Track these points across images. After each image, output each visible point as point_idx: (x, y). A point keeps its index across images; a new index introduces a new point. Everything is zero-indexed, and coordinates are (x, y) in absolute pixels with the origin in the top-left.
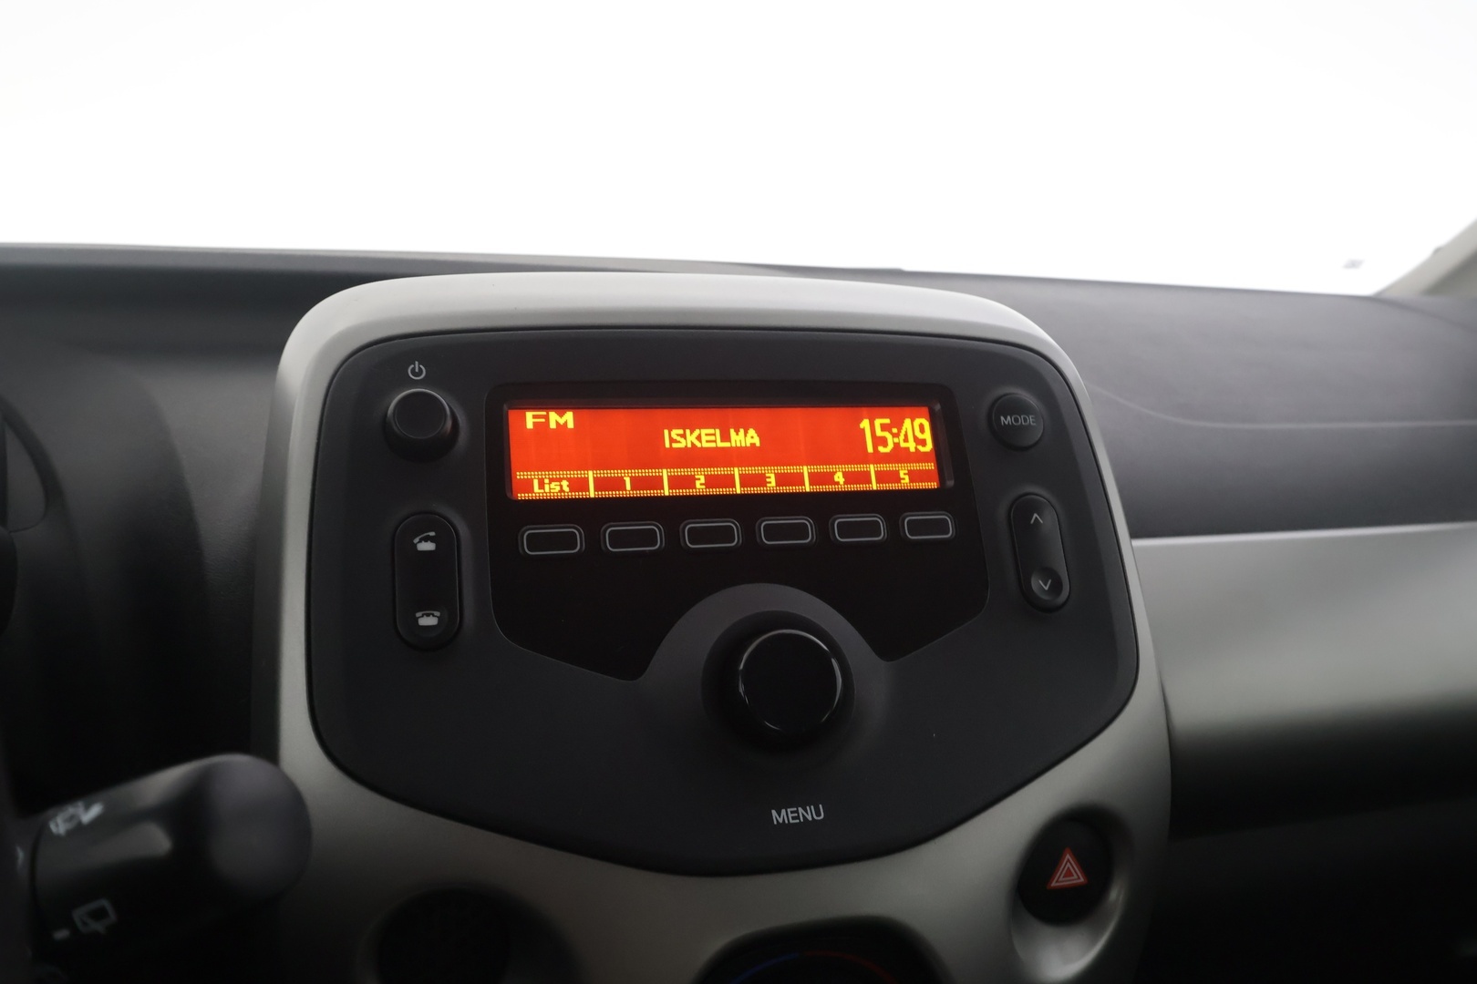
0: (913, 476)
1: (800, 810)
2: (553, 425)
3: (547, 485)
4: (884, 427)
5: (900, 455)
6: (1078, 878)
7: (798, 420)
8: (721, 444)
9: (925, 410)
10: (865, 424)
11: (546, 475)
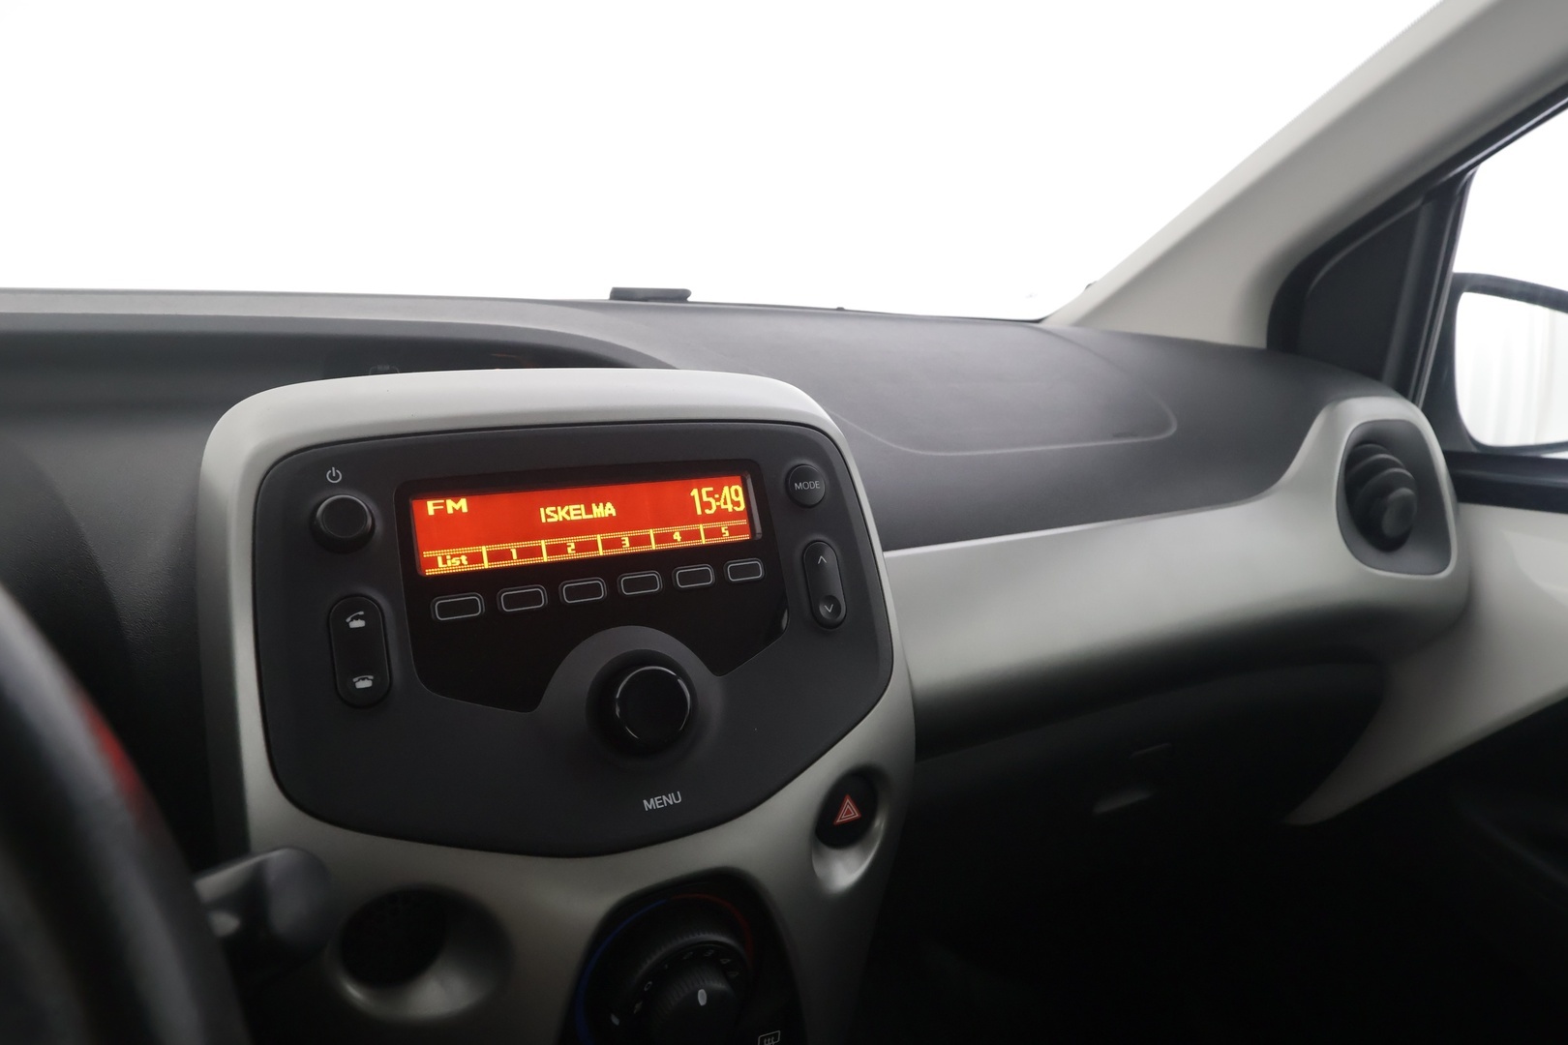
0: (733, 531)
1: (664, 797)
2: (450, 511)
3: (449, 562)
4: (709, 494)
5: (722, 515)
6: (855, 814)
7: (643, 492)
8: (585, 517)
9: (738, 478)
10: (695, 493)
11: (448, 553)
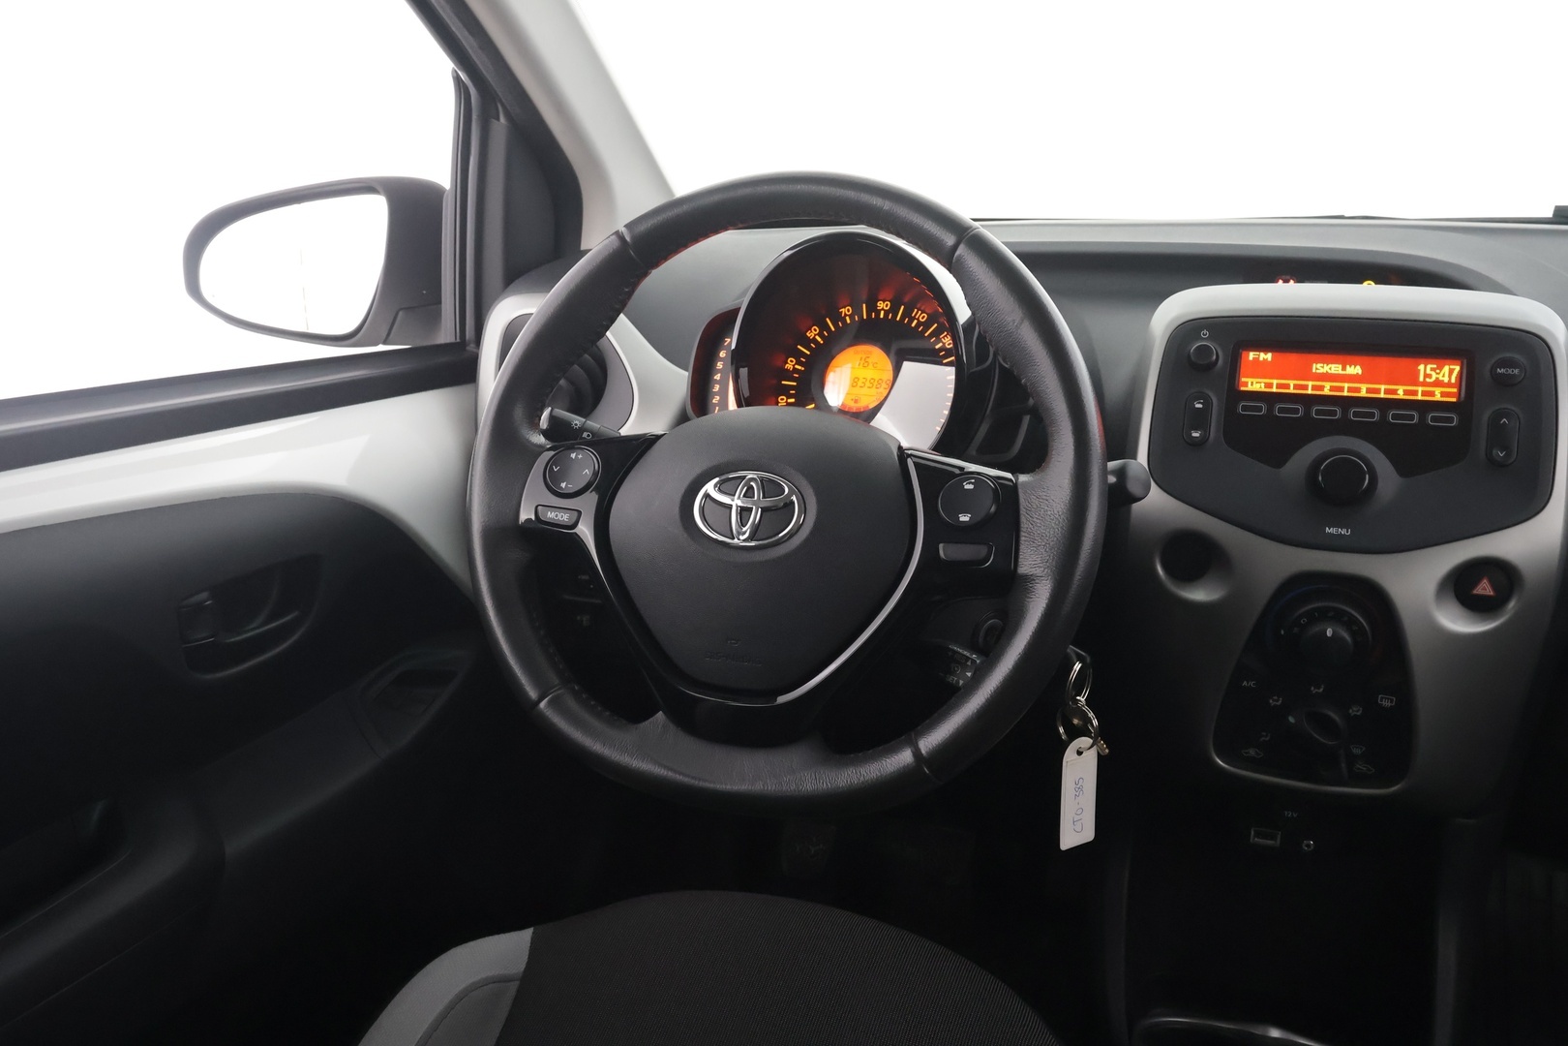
0: (1443, 394)
1: (1340, 529)
2: (1261, 359)
3: (1254, 384)
4: (1432, 369)
5: (1438, 383)
6: (1489, 592)
7: (1384, 363)
8: (1341, 372)
9: (1459, 362)
10: (1421, 367)
11: (1255, 380)
